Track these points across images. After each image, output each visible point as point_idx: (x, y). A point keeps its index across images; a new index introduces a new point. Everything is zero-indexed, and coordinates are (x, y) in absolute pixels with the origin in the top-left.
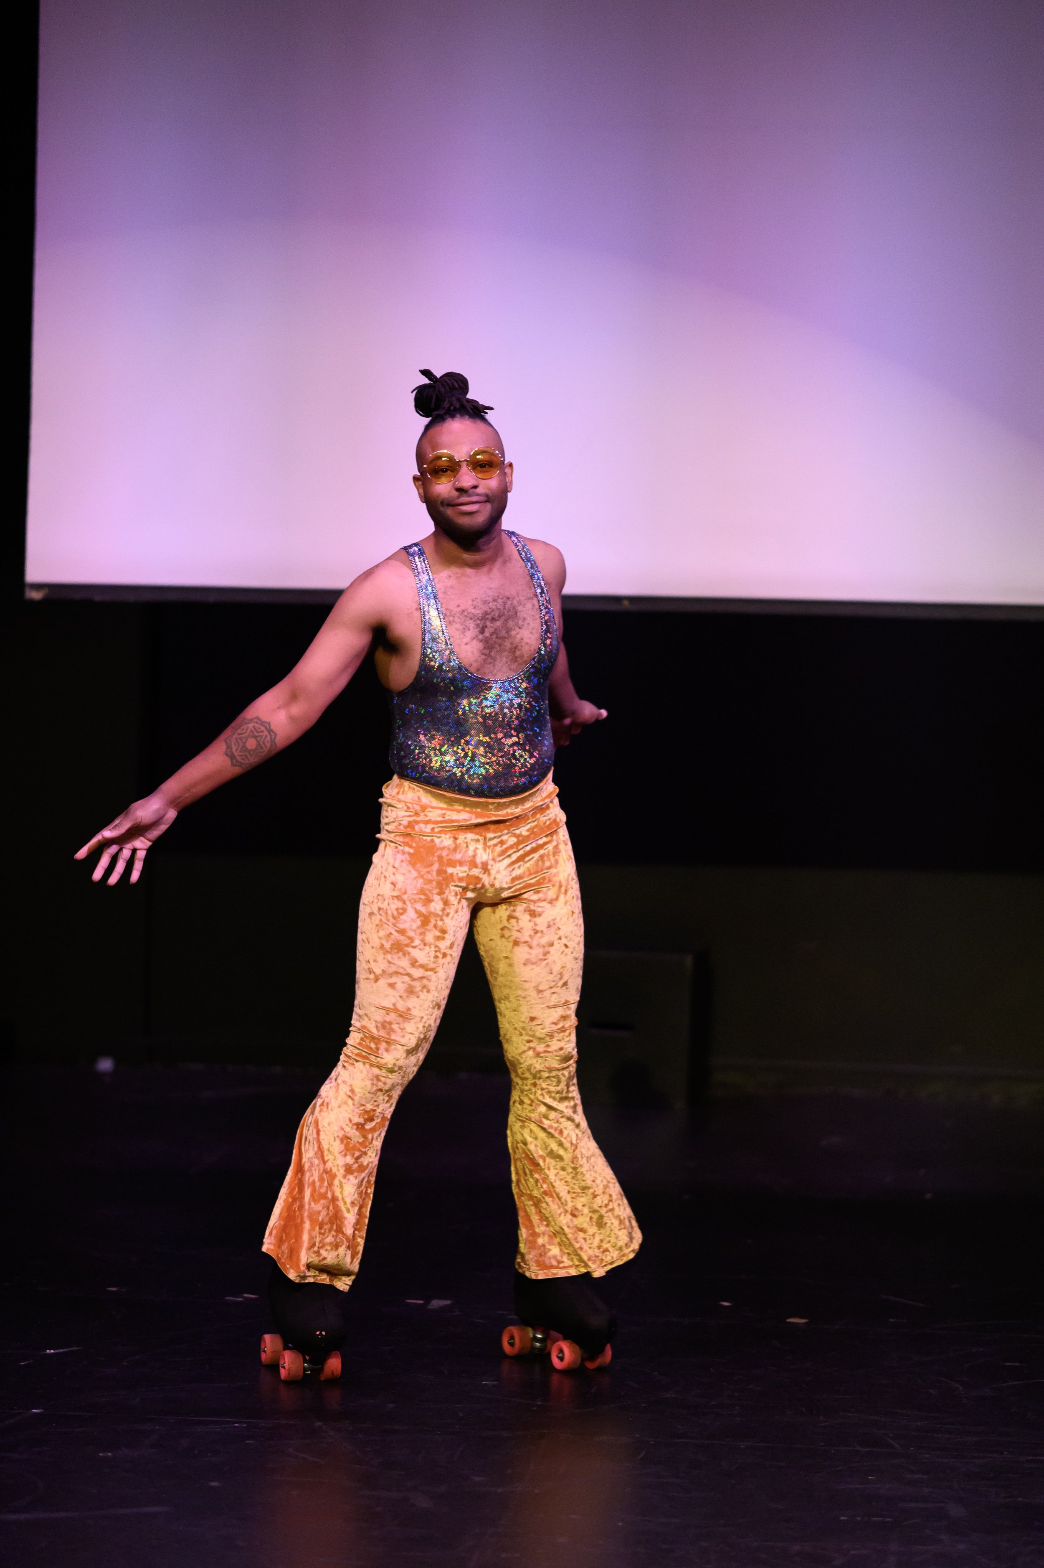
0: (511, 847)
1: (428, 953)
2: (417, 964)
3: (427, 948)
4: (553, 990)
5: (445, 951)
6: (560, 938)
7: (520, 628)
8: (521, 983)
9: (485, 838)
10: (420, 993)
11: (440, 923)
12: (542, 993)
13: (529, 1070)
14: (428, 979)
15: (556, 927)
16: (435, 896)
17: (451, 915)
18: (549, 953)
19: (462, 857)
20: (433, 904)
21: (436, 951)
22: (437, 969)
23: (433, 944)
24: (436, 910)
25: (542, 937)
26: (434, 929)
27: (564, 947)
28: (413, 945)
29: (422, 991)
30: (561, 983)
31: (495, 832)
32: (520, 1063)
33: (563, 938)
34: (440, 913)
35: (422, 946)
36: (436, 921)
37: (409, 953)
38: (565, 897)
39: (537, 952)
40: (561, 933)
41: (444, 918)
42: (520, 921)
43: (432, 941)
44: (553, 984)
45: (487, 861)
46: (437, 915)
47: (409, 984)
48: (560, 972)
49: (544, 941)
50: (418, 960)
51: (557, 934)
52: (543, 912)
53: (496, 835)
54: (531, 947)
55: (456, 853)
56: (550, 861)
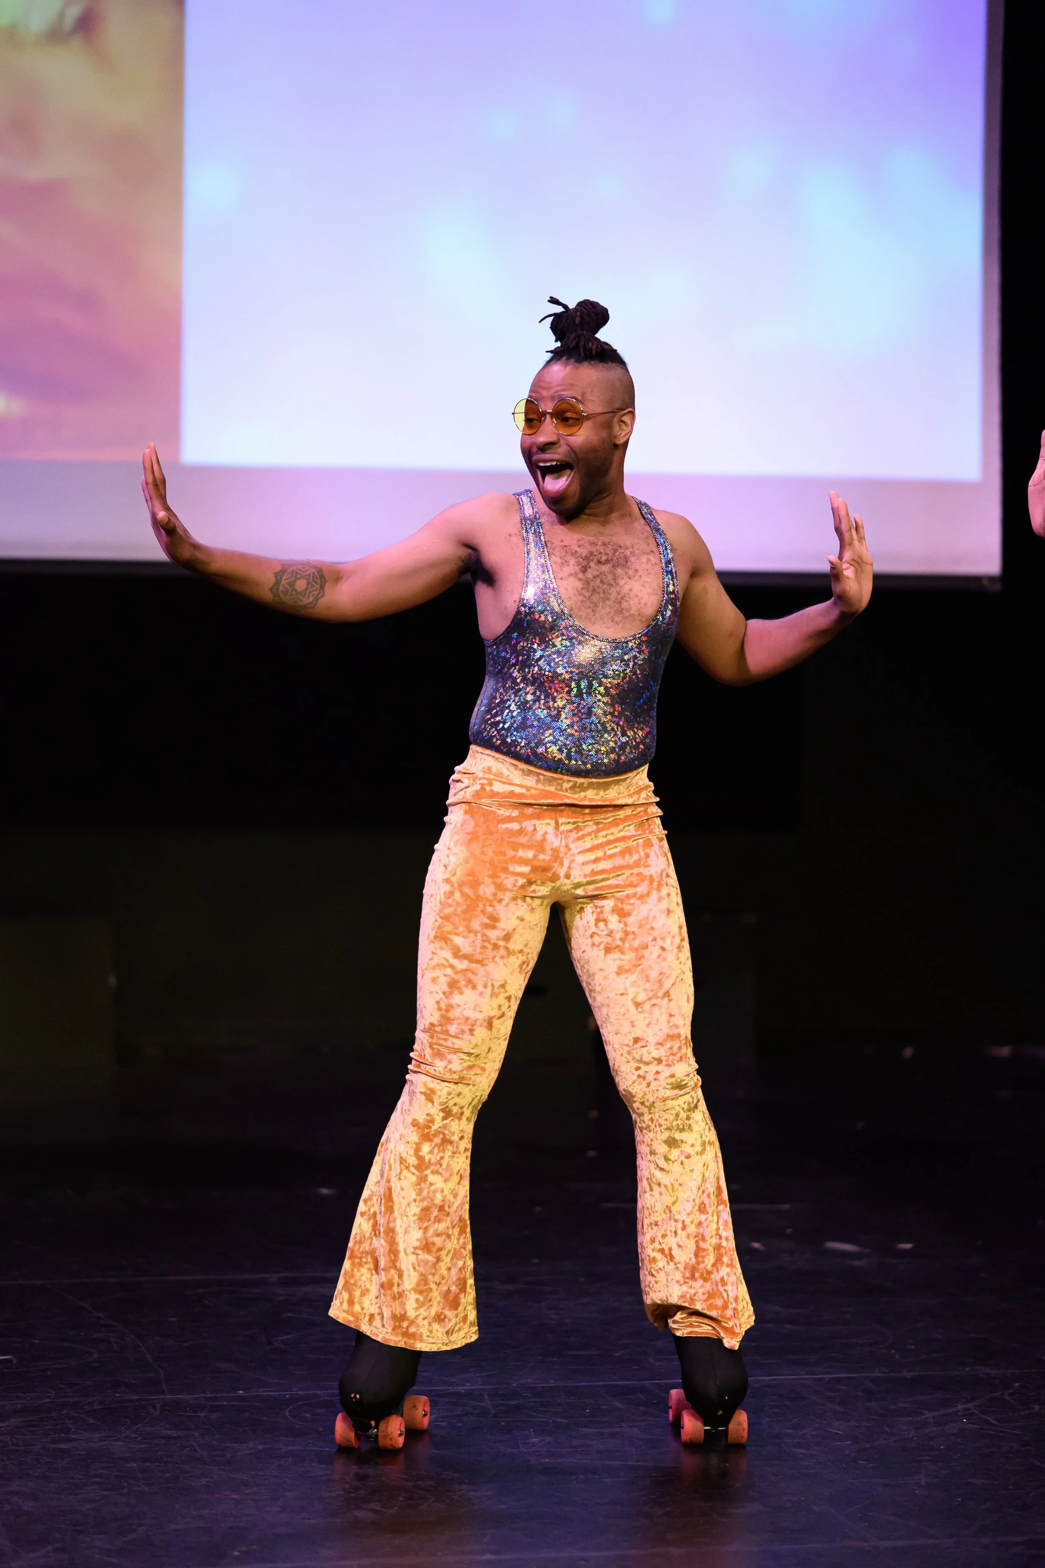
0: (589, 834)
1: (474, 942)
2: (460, 954)
3: (472, 935)
4: (653, 1001)
5: (495, 942)
6: (655, 939)
7: (630, 578)
8: (619, 997)
9: (557, 823)
10: (465, 989)
11: (489, 909)
12: (642, 1006)
13: (643, 1103)
14: (474, 973)
15: (648, 927)
16: (486, 878)
17: (504, 903)
18: (643, 956)
19: (528, 841)
20: (482, 887)
21: (483, 941)
22: (485, 962)
23: (480, 932)
24: (485, 893)
25: (634, 939)
26: (482, 916)
27: (661, 950)
28: (457, 931)
29: (466, 986)
30: (660, 994)
31: (568, 817)
32: (634, 1096)
33: (658, 939)
34: (491, 898)
35: (466, 933)
36: (485, 905)
37: (451, 941)
38: (658, 894)
39: (630, 956)
40: (656, 933)
41: (495, 903)
42: (609, 924)
43: (479, 928)
44: (651, 994)
45: (559, 847)
46: (488, 900)
47: (453, 979)
48: (658, 980)
49: (636, 943)
50: (462, 949)
51: (651, 935)
52: (633, 910)
53: (570, 820)
54: (622, 953)
55: (520, 835)
56: (640, 854)
